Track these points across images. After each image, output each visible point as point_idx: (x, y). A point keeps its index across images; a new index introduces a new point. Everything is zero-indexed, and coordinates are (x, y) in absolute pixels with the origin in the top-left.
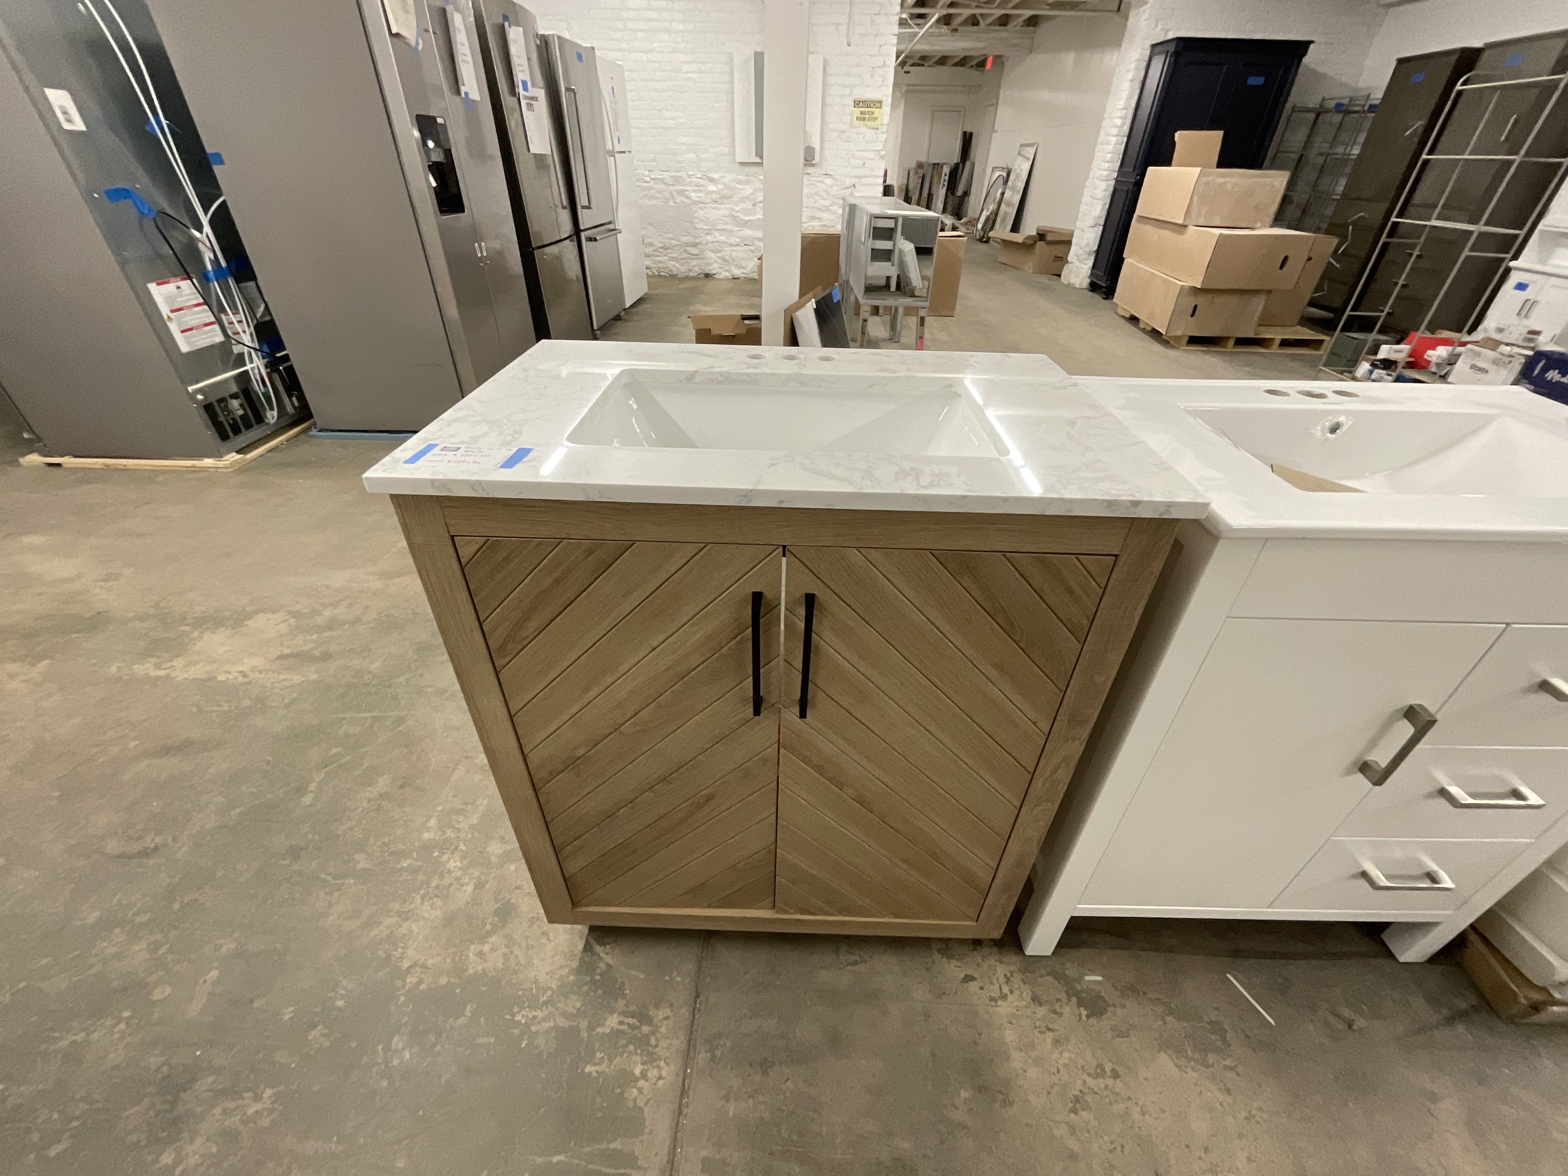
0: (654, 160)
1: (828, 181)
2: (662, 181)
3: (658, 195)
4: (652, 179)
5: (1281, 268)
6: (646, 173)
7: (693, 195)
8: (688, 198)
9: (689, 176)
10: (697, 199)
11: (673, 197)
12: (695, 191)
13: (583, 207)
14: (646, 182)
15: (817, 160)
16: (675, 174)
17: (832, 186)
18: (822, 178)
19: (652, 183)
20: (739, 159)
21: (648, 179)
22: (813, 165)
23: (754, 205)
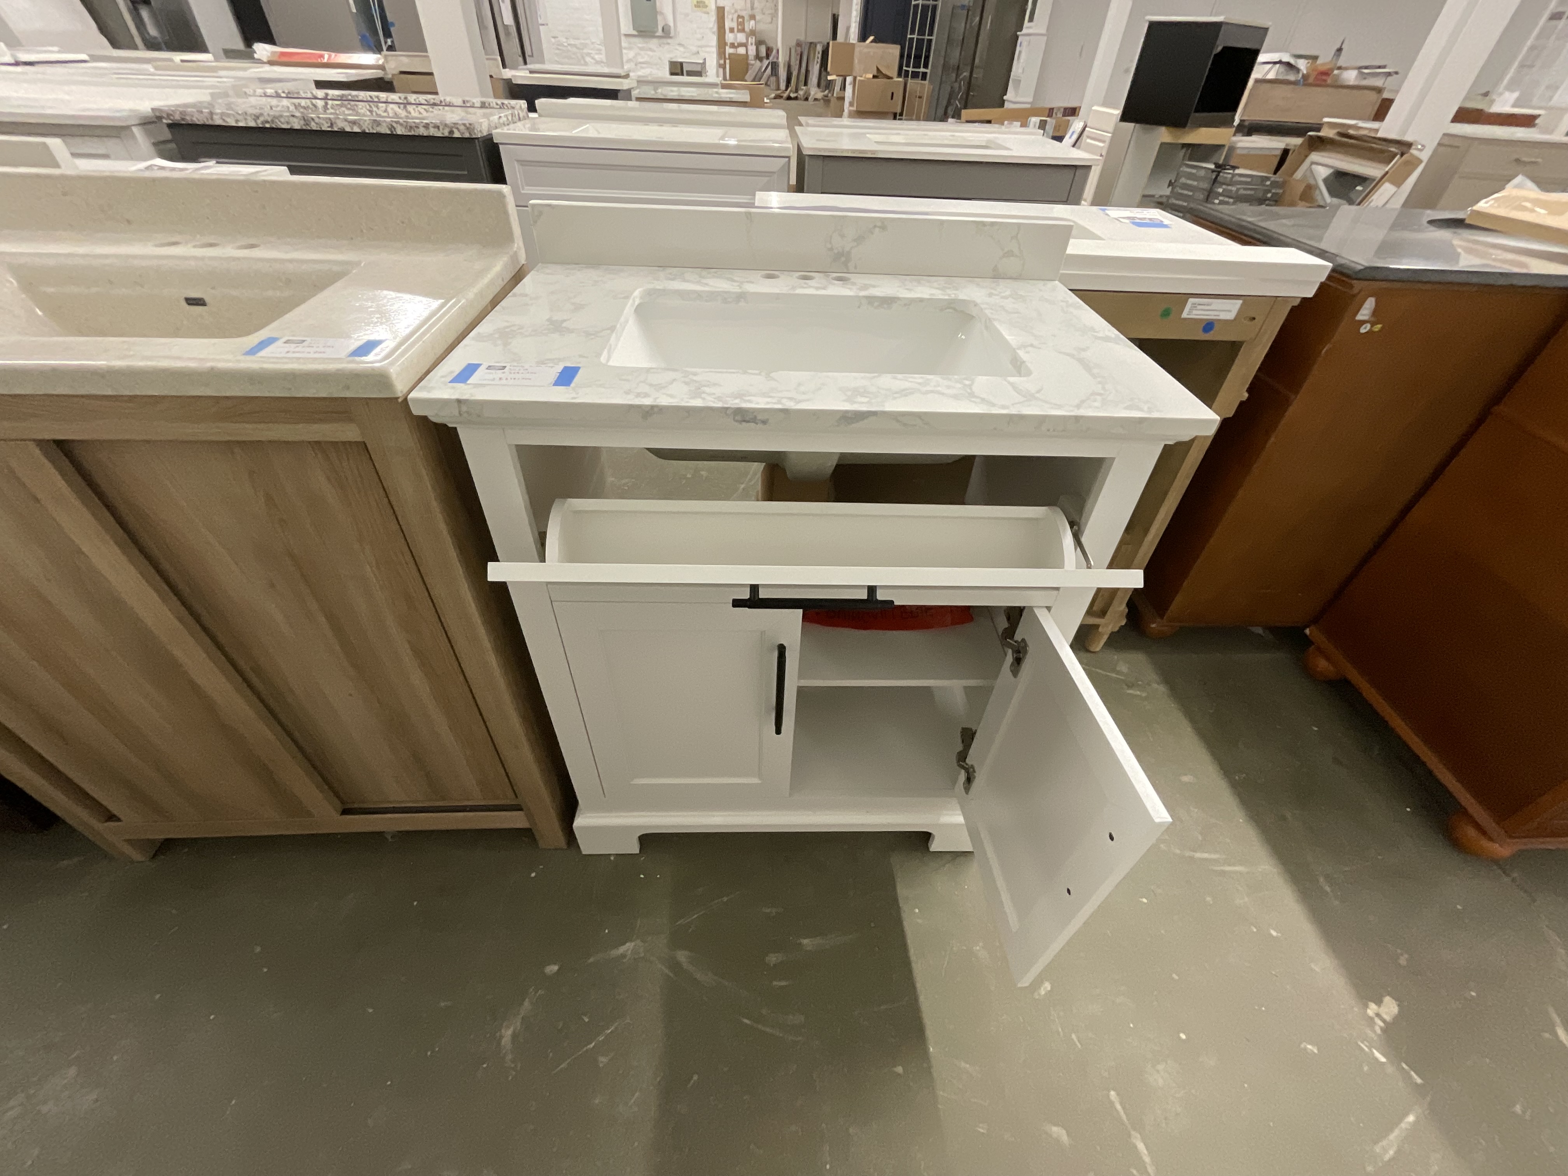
0: (569, 31)
1: (682, 49)
2: (575, 46)
3: (573, 56)
4: (569, 45)
5: (892, 99)
6: (565, 40)
7: (596, 57)
8: (593, 58)
9: (593, 43)
10: (598, 59)
11: (583, 58)
12: (597, 54)
13: (529, 56)
14: (565, 46)
15: (672, 34)
16: (583, 41)
17: (685, 52)
18: (677, 47)
19: (569, 47)
20: (623, 31)
21: (566, 44)
22: (671, 38)
23: (636, 65)
